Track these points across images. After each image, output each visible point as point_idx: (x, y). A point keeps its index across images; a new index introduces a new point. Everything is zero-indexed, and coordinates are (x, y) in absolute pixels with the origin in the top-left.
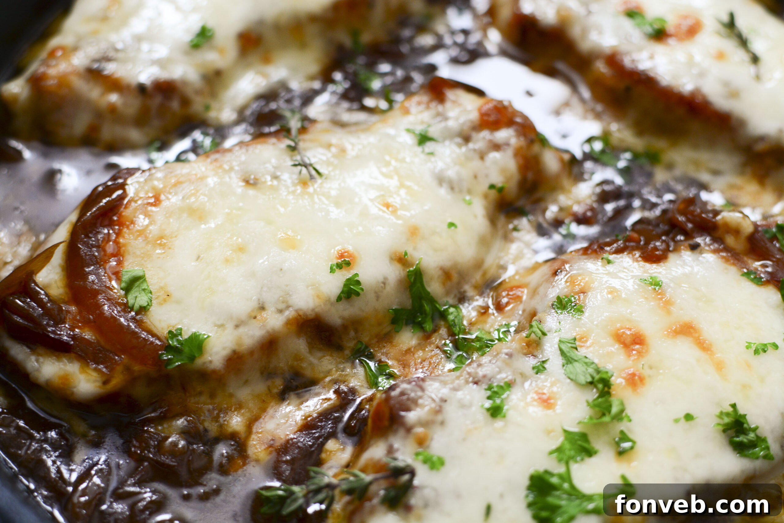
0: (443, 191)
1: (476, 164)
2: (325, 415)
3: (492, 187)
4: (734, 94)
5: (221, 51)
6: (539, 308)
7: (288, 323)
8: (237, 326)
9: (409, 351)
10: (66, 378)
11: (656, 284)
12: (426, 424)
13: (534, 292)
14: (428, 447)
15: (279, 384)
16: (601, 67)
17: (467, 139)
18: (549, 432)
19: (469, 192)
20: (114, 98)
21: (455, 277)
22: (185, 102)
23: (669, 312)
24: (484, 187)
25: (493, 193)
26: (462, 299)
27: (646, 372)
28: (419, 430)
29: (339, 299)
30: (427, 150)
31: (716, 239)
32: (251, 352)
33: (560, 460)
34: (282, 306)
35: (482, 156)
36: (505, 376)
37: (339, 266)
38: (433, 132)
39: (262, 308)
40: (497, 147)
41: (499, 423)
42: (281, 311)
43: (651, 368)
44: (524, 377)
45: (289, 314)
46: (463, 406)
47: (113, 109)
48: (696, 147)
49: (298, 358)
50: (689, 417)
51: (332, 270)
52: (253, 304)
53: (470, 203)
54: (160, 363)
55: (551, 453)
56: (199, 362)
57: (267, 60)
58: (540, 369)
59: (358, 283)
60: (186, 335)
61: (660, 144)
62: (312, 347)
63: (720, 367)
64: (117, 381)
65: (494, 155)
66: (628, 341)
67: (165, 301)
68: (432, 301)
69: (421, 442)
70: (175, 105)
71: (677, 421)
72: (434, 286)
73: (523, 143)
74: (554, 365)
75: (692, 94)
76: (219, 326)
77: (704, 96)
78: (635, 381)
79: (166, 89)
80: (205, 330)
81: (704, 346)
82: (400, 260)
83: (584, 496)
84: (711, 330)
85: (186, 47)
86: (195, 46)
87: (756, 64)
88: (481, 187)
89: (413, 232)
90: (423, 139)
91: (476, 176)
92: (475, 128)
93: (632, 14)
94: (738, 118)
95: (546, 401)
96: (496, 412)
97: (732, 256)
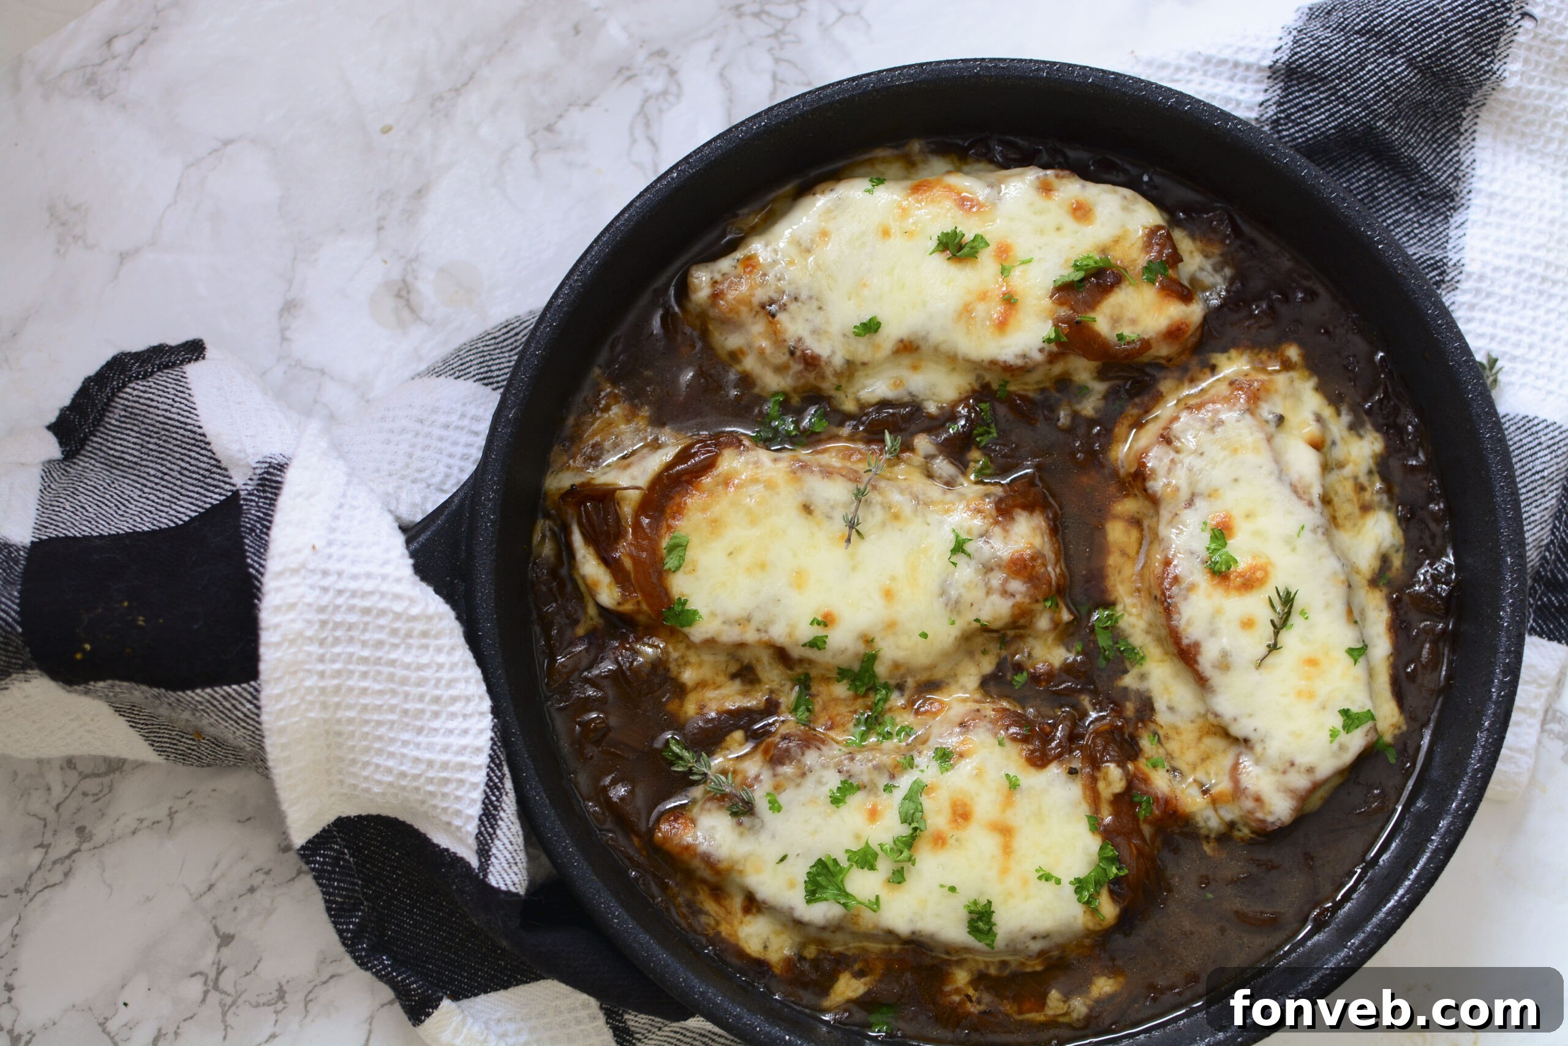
0: (936, 601)
1: (980, 593)
3: (977, 620)
5: (876, 346)
6: (932, 740)
7: (763, 640)
8: (724, 623)
9: (836, 700)
10: (596, 584)
11: (1013, 785)
12: (788, 778)
14: (779, 793)
15: (734, 668)
17: (988, 569)
18: (858, 837)
19: (958, 614)
20: (767, 343)
21: (904, 669)
22: (821, 377)
23: (1004, 811)
25: (977, 624)
26: (899, 688)
27: (952, 841)
28: (782, 780)
29: (804, 645)
30: (953, 559)
31: (1092, 778)
32: (724, 645)
33: (849, 860)
34: (761, 627)
35: (988, 593)
36: (863, 779)
37: (819, 624)
38: (969, 547)
39: (748, 620)
40: (1005, 593)
41: (834, 807)
42: (758, 630)
43: (957, 840)
44: (874, 789)
46: (820, 783)
49: (758, 660)
50: (953, 889)
51: (812, 624)
52: (745, 614)
53: (953, 623)
55: (847, 851)
56: (686, 630)
58: (887, 789)
59: (825, 642)
60: (688, 606)
62: (772, 659)
63: (1004, 871)
64: (628, 607)
65: (996, 598)
66: (960, 812)
67: (690, 572)
68: (874, 674)
69: (778, 788)
70: (813, 375)
71: (942, 886)
72: (881, 669)
73: (1027, 600)
74: (899, 794)
75: (1188, 646)
76: (713, 614)
77: (1197, 653)
78: (940, 840)
79: (811, 362)
80: (703, 611)
81: (1007, 850)
82: (869, 641)
83: (845, 891)
84: (1022, 842)
85: (850, 330)
86: (857, 335)
87: (1270, 652)
88: (970, 616)
89: (891, 626)
90: (959, 548)
91: (972, 605)
92: (1000, 566)
93: (1221, 533)
94: (1211, 687)
95: (873, 814)
96: (836, 801)
97: (1094, 797)
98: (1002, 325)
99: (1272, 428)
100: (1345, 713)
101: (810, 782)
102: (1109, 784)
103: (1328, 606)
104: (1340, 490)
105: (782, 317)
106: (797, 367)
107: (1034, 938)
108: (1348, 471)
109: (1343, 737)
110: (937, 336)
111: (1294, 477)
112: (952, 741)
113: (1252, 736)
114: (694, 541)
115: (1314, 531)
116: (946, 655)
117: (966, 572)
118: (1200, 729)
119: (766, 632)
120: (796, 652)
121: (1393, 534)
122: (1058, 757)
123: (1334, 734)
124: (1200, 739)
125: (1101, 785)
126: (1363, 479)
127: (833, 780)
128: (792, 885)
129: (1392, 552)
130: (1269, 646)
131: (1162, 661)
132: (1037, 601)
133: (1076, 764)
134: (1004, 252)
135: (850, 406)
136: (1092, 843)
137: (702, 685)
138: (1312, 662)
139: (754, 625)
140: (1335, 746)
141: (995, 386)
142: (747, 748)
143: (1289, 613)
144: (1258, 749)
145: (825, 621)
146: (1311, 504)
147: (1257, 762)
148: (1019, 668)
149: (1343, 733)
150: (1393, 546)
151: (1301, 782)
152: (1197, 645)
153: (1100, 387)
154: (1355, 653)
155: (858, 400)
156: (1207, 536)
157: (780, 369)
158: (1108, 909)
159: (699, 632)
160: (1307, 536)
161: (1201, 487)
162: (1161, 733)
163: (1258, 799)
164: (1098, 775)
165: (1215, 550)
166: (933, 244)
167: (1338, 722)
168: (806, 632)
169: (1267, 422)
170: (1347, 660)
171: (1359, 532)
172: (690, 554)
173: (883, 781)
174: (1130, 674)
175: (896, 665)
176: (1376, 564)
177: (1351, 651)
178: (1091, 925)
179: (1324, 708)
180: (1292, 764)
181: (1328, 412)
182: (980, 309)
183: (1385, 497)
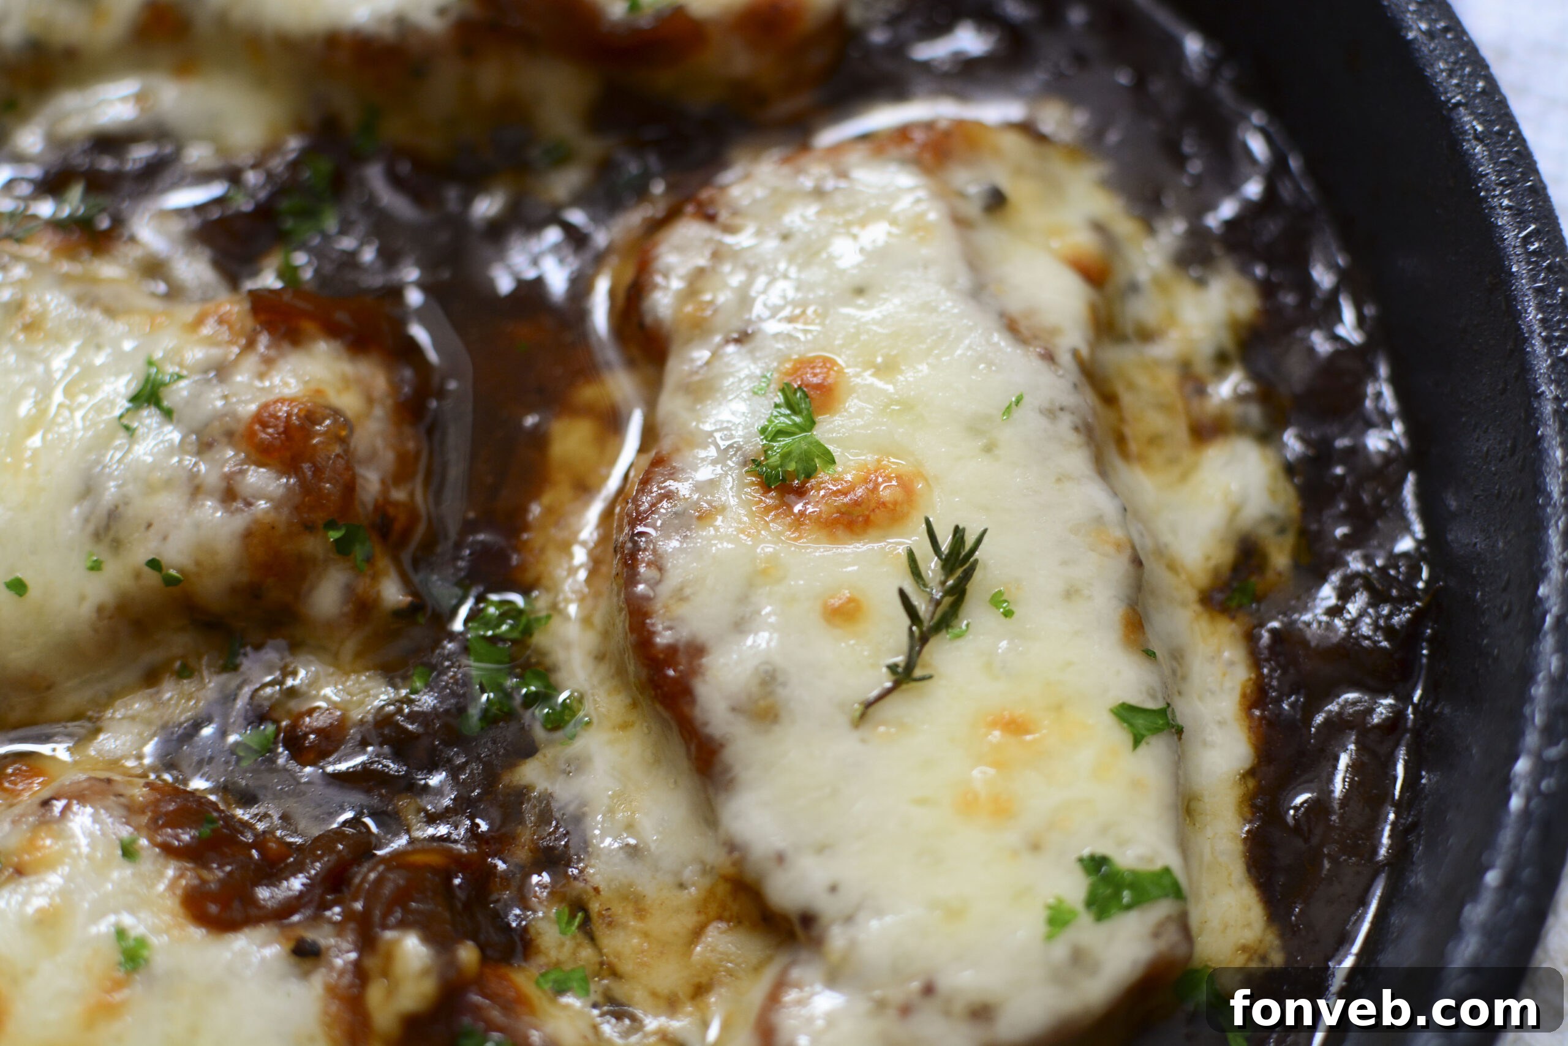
1: (175, 500)
3: (154, 564)
11: (133, 957)
17: (203, 444)
23: (91, 1025)
31: (360, 970)
38: (173, 393)
40: (229, 495)
53: (96, 567)
57: (185, 72)
65: (211, 511)
75: (672, 650)
77: (694, 671)
87: (897, 685)
88: (140, 553)
90: (149, 394)
91: (149, 526)
92: (230, 436)
94: (727, 769)
97: (352, 1024)
99: (973, 210)
100: (1096, 865)
102: (395, 989)
103: (1070, 594)
104: (1142, 380)
108: (1166, 349)
111: (1015, 305)
113: (825, 905)
115: (1051, 413)
118: (702, 907)
121: (1273, 493)
122: (280, 914)
123: (1058, 919)
124: (698, 933)
125: (376, 994)
129: (1267, 532)
130: (893, 668)
131: (624, 726)
132: (309, 527)
133: (324, 937)
138: (1015, 727)
140: (1060, 951)
143: (958, 594)
144: (837, 938)
146: (1049, 357)
149: (1085, 919)
150: (1271, 518)
152: (696, 650)
154: (1140, 722)
156: (767, 403)
160: (1030, 420)
162: (595, 907)
164: (372, 962)
165: (780, 433)
169: (962, 195)
170: (1118, 736)
171: (1184, 477)
174: (539, 755)
176: (1224, 556)
177: (1126, 713)
179: (1035, 847)
181: (1125, 226)
183: (1254, 412)
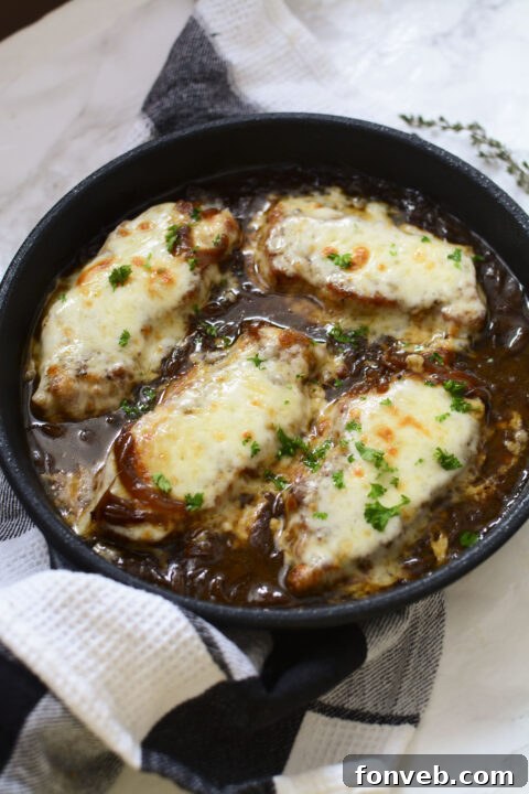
0: (276, 387)
1: (286, 368)
2: (264, 510)
3: (298, 376)
4: (394, 287)
5: (135, 342)
6: (340, 430)
7: (235, 474)
9: (289, 467)
10: (147, 534)
11: (388, 403)
12: (313, 501)
13: (334, 423)
14: (318, 510)
15: (238, 503)
16: (324, 290)
17: (277, 356)
18: (365, 487)
19: (289, 382)
20: (96, 387)
21: (296, 426)
22: (131, 376)
23: (398, 416)
24: (294, 378)
25: (300, 379)
26: (303, 435)
27: (397, 446)
28: (312, 505)
29: (252, 456)
30: (261, 368)
31: (408, 371)
32: (224, 494)
33: (374, 498)
34: (230, 469)
35: (289, 363)
36: (339, 467)
37: (247, 441)
38: (261, 357)
39: (221, 472)
40: (294, 355)
41: (343, 490)
42: (230, 471)
43: (398, 444)
44: (347, 466)
45: (234, 471)
46: (326, 488)
47: (98, 393)
48: (384, 319)
49: (243, 487)
50: (421, 461)
51: (244, 444)
52: (217, 472)
53: (291, 388)
54: (187, 514)
55: (369, 496)
56: (204, 506)
57: (158, 338)
58: (351, 460)
59: (258, 445)
60: (193, 496)
61: (365, 322)
62: (247, 481)
63: (427, 433)
64: (171, 527)
65: (294, 361)
66: (385, 434)
67: (177, 483)
68: (290, 441)
69: (314, 509)
70: (127, 379)
71: (416, 464)
72: (290, 435)
73: (304, 348)
74: (357, 456)
75: (376, 297)
76: (206, 487)
77: (381, 295)
78: (393, 452)
79: (120, 374)
80: (200, 491)
81: (418, 426)
82: (272, 427)
83: (388, 510)
84: (418, 417)
85: (119, 347)
86: (124, 345)
89: (272, 412)
90: (258, 362)
91: (289, 374)
92: (280, 349)
93: (332, 256)
94: (400, 301)
95: (359, 474)
96: (340, 486)
97: (418, 376)
98: (170, 282)
99: (300, 214)
100: (450, 257)
101: (322, 492)
102: (417, 364)
103: (397, 237)
105: (89, 371)
106: (117, 382)
107: (469, 444)
109: (461, 264)
110: (153, 314)
111: (328, 217)
112: (346, 418)
113: (436, 297)
114: (163, 471)
116: (303, 404)
117: (271, 365)
118: (416, 324)
119: (233, 468)
120: (253, 464)
121: (382, 207)
122: (388, 381)
123: (457, 266)
124: (421, 328)
125: (415, 369)
126: (348, 203)
127: (329, 482)
128: (368, 534)
129: (389, 211)
131: (374, 320)
132: (306, 346)
134: (139, 262)
135: (153, 376)
136: (440, 390)
137: (235, 524)
138: (418, 256)
139: (225, 471)
140: (463, 269)
141: (193, 313)
142: (282, 521)
144: (443, 299)
145: (248, 438)
146: (347, 217)
147: (449, 303)
148: (332, 382)
149: (459, 263)
150: (387, 209)
151: (471, 291)
152: (378, 293)
153: (228, 274)
155: (153, 371)
156: (329, 262)
157: (112, 393)
158: (477, 403)
159: (209, 502)
161: (306, 252)
163: (467, 313)
164: (408, 367)
165: (338, 261)
166: (111, 288)
167: (452, 262)
168: (247, 450)
169: (296, 214)
172: (167, 477)
173: (345, 460)
175: (292, 426)
176: (389, 218)
177: (424, 241)
178: (478, 416)
179: (442, 263)
180: (460, 289)
182: (157, 286)
183: (363, 200)
